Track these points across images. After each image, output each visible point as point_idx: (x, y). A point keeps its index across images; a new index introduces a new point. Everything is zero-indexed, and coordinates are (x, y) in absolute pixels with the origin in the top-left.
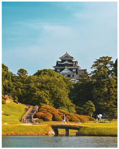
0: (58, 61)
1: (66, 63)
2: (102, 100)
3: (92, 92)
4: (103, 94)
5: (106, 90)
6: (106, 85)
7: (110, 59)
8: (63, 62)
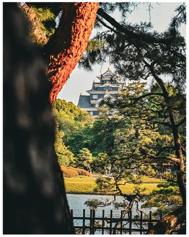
0: (95, 82)
1: (108, 85)
2: (125, 146)
3: (114, 134)
4: (128, 138)
5: (133, 131)
6: (133, 125)
7: (143, 86)
8: (103, 84)
